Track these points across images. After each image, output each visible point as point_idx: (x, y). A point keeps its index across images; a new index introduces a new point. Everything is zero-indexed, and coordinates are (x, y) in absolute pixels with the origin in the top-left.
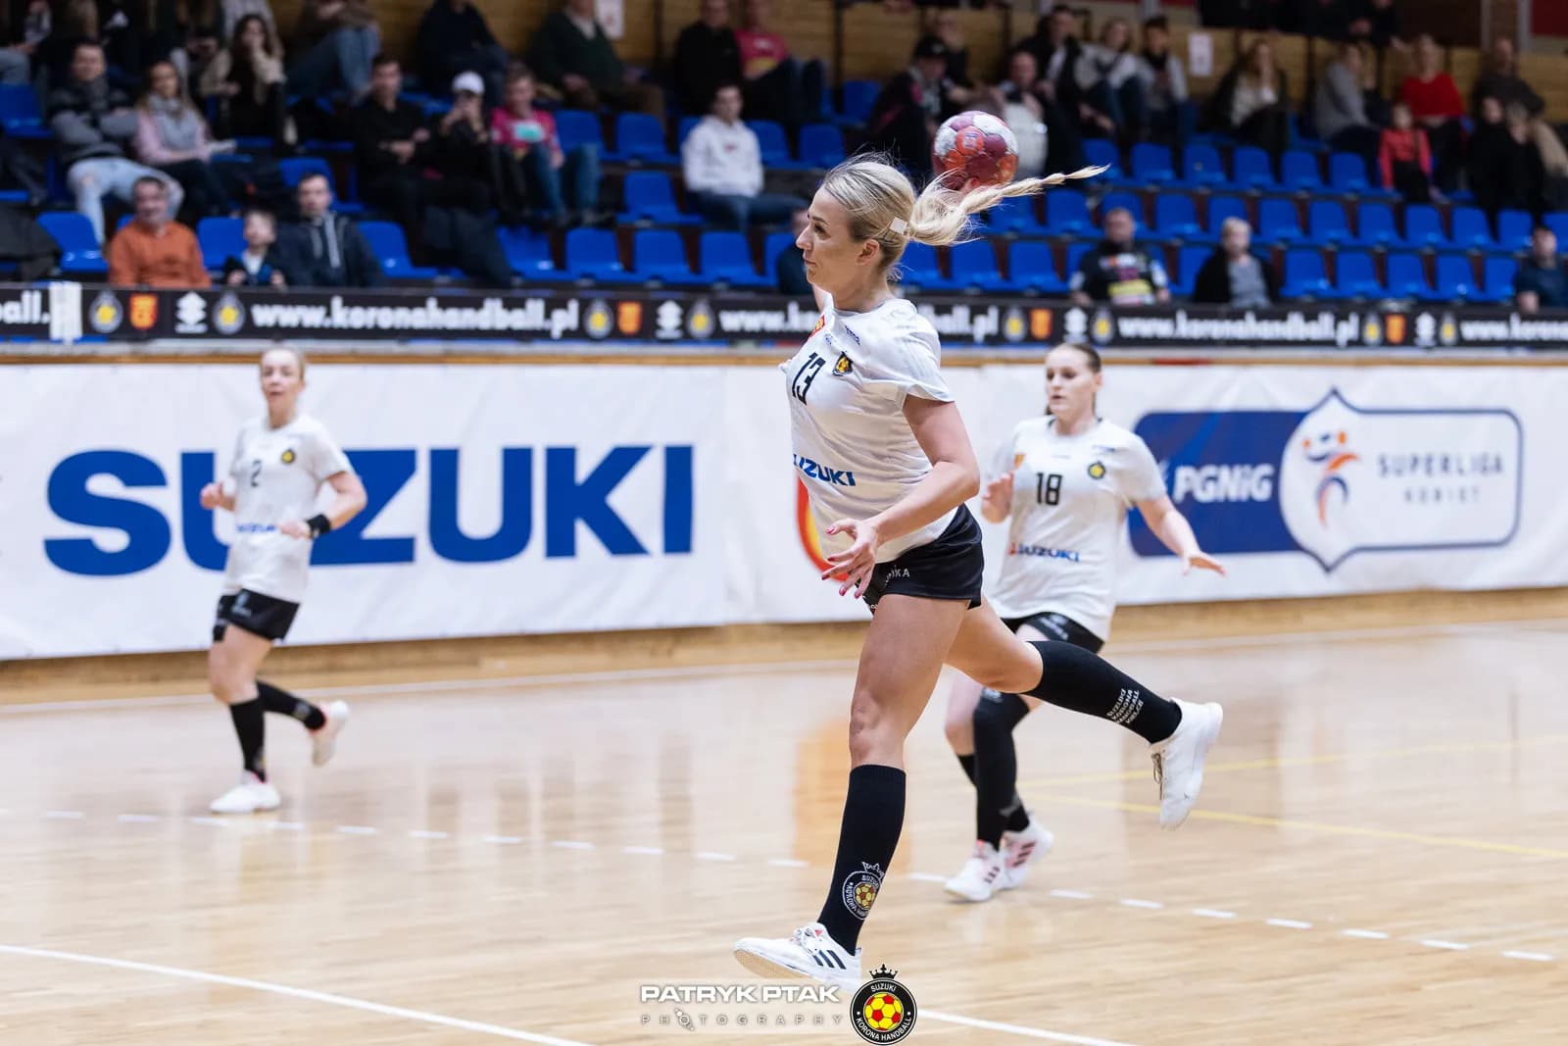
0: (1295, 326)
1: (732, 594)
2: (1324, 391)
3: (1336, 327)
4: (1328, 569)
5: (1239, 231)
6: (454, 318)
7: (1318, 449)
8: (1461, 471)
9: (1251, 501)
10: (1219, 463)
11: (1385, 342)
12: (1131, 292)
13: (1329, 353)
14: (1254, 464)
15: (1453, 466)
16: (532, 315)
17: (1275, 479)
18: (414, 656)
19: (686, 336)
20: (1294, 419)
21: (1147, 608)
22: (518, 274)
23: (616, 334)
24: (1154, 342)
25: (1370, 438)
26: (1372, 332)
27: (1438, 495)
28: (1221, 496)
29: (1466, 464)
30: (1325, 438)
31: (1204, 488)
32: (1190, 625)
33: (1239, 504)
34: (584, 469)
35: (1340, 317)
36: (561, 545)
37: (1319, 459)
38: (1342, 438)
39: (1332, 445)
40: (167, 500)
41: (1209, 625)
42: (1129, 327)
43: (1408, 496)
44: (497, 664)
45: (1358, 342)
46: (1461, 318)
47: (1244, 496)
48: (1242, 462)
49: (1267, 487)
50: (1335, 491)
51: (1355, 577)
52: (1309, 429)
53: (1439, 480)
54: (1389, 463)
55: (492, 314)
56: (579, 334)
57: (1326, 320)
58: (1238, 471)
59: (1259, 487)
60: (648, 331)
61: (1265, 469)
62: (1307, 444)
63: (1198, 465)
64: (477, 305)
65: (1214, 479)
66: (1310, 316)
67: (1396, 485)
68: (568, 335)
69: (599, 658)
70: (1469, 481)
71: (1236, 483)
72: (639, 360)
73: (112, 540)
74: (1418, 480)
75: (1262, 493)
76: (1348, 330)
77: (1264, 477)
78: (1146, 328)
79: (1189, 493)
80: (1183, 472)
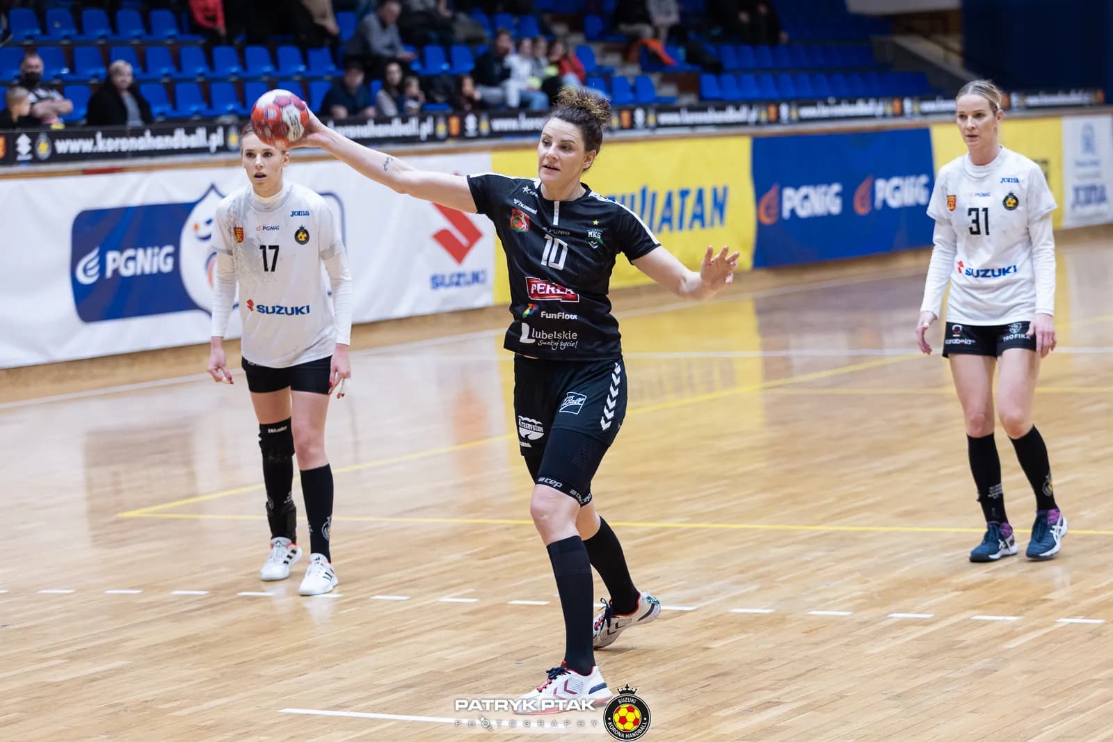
0: (180, 139)
2: (206, 186)
3: (208, 138)
5: (124, 70)
7: (204, 231)
9: (160, 272)
10: (136, 247)
13: (206, 157)
14: (161, 246)
17: (176, 255)
20: (187, 208)
21: (92, 360)
24: (81, 156)
26: (234, 141)
28: (139, 272)
30: (209, 222)
31: (126, 267)
32: (123, 372)
33: (151, 275)
35: (211, 131)
37: (205, 239)
41: (138, 370)
42: (61, 147)
45: (224, 148)
47: (155, 270)
48: (153, 246)
49: (170, 261)
52: (198, 216)
57: (201, 132)
58: (149, 251)
59: (165, 263)
61: (169, 249)
62: (196, 227)
63: (121, 251)
65: (133, 258)
66: (190, 131)
71: (149, 261)
75: (167, 267)
76: (217, 140)
77: (168, 255)
78: (74, 146)
79: (116, 271)
80: (111, 255)
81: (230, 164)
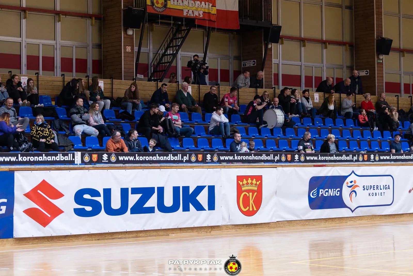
0: (344, 157)
1: (223, 218)
2: (351, 171)
3: (353, 157)
4: (353, 211)
6: (162, 158)
7: (350, 184)
8: (381, 189)
9: (335, 196)
10: (328, 188)
11: (364, 161)
12: (309, 151)
13: (352, 163)
14: (336, 188)
15: (379, 188)
16: (179, 158)
17: (341, 191)
18: (155, 233)
19: (212, 161)
20: (344, 178)
22: (173, 148)
23: (197, 161)
24: (314, 161)
25: (361, 182)
26: (361, 159)
27: (376, 195)
28: (329, 195)
29: (382, 188)
30: (351, 182)
31: (325, 194)
32: (323, 224)
34: (191, 191)
35: (354, 155)
36: (186, 209)
37: (350, 187)
38: (355, 182)
39: (353, 183)
40: (101, 200)
41: (328, 224)
42: (308, 158)
43: (369, 195)
44: (173, 235)
45: (358, 161)
46: (379, 156)
48: (334, 188)
49: (339, 193)
50: (354, 194)
51: (358, 213)
52: (348, 180)
53: (376, 191)
54: (365, 187)
55: (170, 157)
56: (189, 161)
57: (351, 156)
58: (333, 190)
59: (337, 193)
60: (204, 161)
61: (339, 189)
62: (347, 183)
63: (324, 189)
64: (167, 156)
65: (328, 191)
66: (347, 155)
67: (367, 192)
68: (187, 161)
69: (195, 233)
70: (382, 191)
71: (332, 192)
72: (203, 167)
73: (89, 209)
74: (371, 191)
76: (355, 158)
77: (338, 191)
78: (312, 158)
79: (322, 195)
80: (321, 190)
81: (359, 166)
